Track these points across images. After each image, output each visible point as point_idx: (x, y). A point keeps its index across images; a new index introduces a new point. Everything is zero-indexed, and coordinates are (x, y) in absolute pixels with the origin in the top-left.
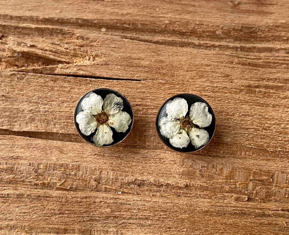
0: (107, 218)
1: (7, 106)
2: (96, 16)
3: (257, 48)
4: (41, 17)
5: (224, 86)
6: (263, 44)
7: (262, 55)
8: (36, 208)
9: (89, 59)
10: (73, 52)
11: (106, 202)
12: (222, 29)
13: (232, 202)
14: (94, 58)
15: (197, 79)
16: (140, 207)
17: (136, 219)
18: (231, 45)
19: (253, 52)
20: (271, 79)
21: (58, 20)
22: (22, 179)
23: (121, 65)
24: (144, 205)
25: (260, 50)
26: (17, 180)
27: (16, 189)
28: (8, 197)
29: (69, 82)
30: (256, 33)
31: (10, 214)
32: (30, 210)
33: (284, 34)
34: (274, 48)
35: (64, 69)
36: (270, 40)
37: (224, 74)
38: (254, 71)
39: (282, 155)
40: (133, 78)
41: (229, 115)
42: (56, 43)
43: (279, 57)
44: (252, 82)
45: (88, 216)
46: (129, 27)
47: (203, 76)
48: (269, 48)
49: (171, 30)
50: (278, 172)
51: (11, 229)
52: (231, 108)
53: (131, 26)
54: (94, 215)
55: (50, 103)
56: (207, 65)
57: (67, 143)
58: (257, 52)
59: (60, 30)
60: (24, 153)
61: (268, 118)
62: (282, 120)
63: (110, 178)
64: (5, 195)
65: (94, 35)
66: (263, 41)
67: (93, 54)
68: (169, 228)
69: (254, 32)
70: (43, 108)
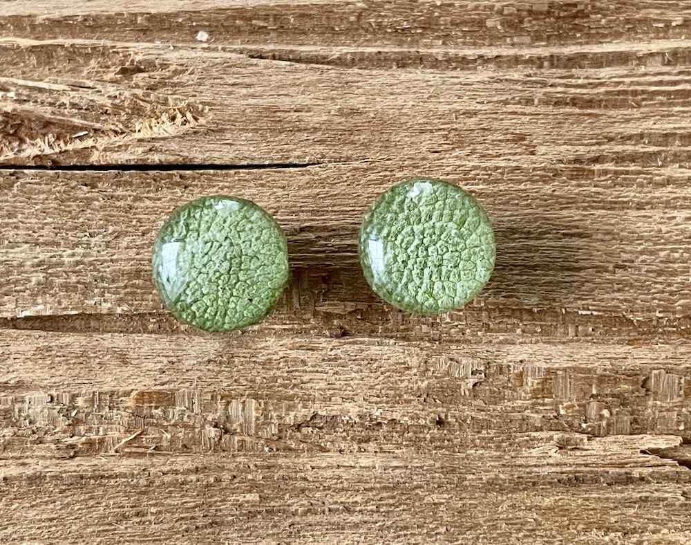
0: (252, 515)
3: (591, 56)
4: (41, 17)
5: (514, 164)
6: (606, 42)
7: (605, 73)
9: (174, 119)
10: (129, 104)
11: (246, 478)
12: (500, 12)
13: (552, 453)
14: (184, 116)
15: (446, 151)
16: (329, 482)
17: (322, 512)
18: (527, 53)
19: (582, 67)
20: (630, 138)
21: (85, 20)
23: (256, 130)
24: (340, 477)
25: (599, 61)
26: (23, 439)
27: (24, 464)
29: (128, 183)
30: (587, 16)
31: (15, 525)
32: (64, 513)
33: (657, 14)
34: (634, 53)
35: (113, 151)
36: (622, 33)
37: (512, 133)
38: (586, 118)
39: (665, 326)
40: (288, 162)
41: (531, 239)
42: (87, 83)
43: (645, 74)
44: (582, 150)
45: (206, 516)
46: (266, 25)
47: (460, 143)
48: (621, 53)
49: (373, 24)
50: (656, 372)
52: (536, 220)
53: (271, 22)
54: (221, 510)
56: (470, 114)
58: (591, 66)
59: (92, 49)
60: (34, 372)
61: (627, 238)
62: (662, 241)
63: (250, 418)
66: (606, 37)
67: (179, 106)
69: (583, 14)
70: (69, 256)
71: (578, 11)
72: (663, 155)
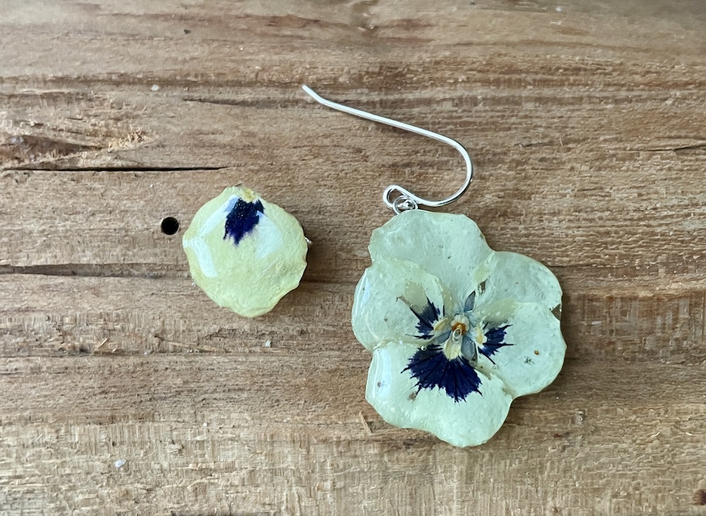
0: (179, 393)
1: (5, 228)
2: (140, 67)
3: (406, 100)
4: (50, 76)
5: (354, 168)
8: (63, 388)
9: (133, 139)
10: (104, 129)
11: (174, 369)
12: (349, 72)
14: (140, 137)
15: (310, 160)
16: (229, 371)
17: (224, 391)
18: (364, 99)
19: (401, 108)
20: (429, 151)
21: (79, 78)
22: (39, 343)
23: (186, 146)
25: (412, 104)
26: (30, 345)
27: (29, 361)
28: (17, 373)
29: (101, 179)
30: (404, 75)
31: (22, 399)
32: (55, 391)
33: (449, 75)
34: (434, 99)
35: (92, 159)
36: (427, 87)
37: (353, 148)
40: (207, 166)
41: (364, 215)
42: (78, 117)
43: (441, 112)
44: (398, 159)
45: (148, 394)
46: (196, 80)
47: (319, 154)
48: (426, 99)
51: (26, 424)
52: (367, 203)
53: (199, 78)
54: (158, 390)
55: (72, 217)
56: (325, 136)
57: (107, 280)
58: (407, 107)
59: (82, 95)
60: (37, 301)
63: (179, 331)
64: (12, 370)
65: (137, 99)
66: (417, 89)
67: (137, 131)
68: (278, 401)
69: (401, 75)
70: (62, 226)
71: (399, 72)
72: (451, 162)
